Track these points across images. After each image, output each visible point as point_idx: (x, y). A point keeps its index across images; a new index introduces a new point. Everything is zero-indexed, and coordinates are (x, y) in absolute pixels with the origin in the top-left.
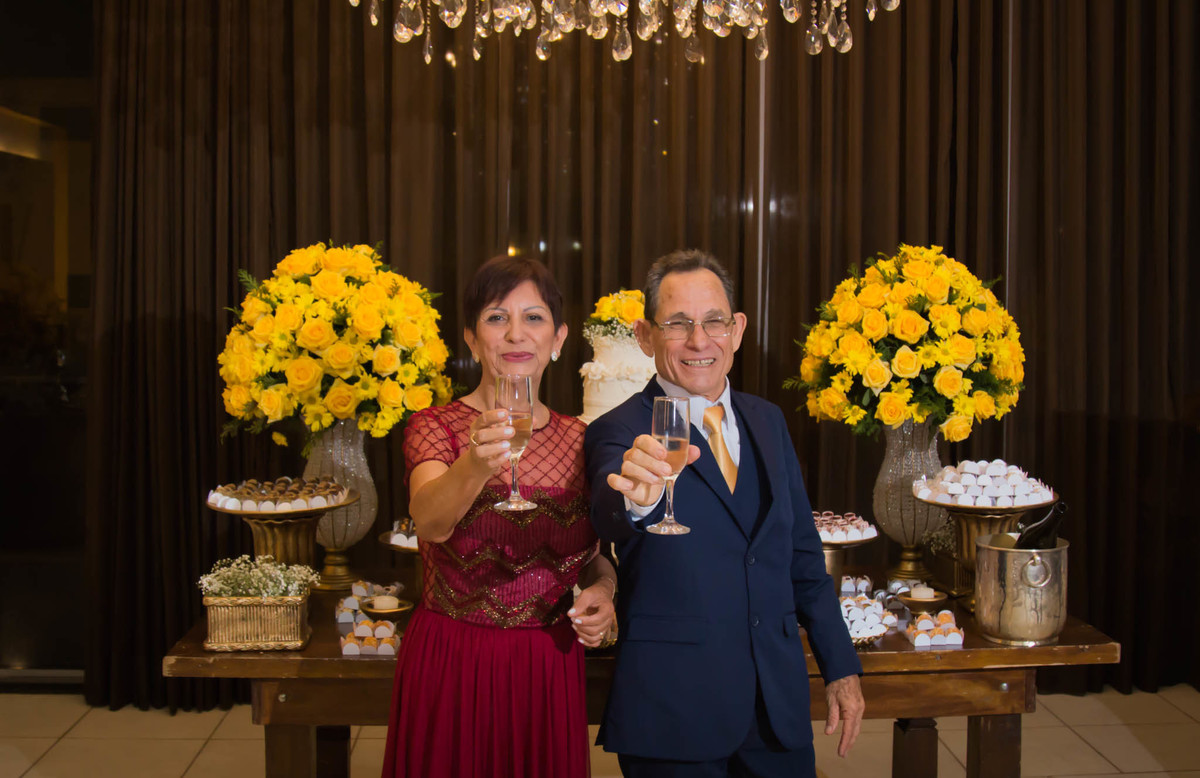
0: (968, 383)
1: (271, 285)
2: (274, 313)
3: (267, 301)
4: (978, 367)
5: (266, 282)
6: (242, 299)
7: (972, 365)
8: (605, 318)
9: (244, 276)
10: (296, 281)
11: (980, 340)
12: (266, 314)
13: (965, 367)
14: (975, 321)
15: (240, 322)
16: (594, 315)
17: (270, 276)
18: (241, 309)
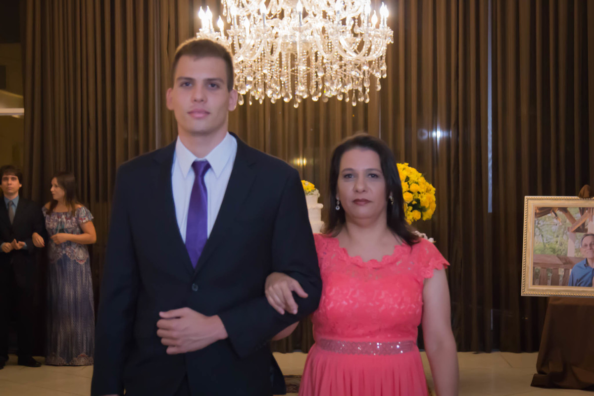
0: (411, 208)
11: (417, 194)
13: (408, 202)
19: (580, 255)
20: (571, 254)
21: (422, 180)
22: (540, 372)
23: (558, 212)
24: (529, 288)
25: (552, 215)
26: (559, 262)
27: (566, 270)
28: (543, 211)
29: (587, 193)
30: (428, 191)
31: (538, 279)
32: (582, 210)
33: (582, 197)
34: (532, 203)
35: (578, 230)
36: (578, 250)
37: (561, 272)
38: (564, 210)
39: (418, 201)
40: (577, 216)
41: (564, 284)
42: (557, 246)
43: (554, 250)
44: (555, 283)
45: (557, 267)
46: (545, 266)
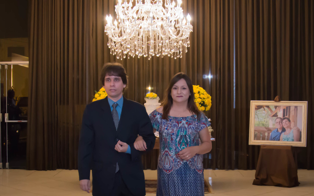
0: (200, 105)
1: (99, 92)
2: (100, 96)
3: (99, 95)
4: (202, 103)
5: (98, 92)
6: (95, 94)
7: (201, 102)
8: (147, 97)
9: (96, 91)
10: (103, 92)
11: (203, 99)
12: (98, 96)
13: (199, 103)
14: (202, 96)
15: (95, 98)
16: (146, 96)
17: (99, 91)
18: (95, 96)
19: (274, 127)
20: (271, 126)
21: (205, 93)
22: (257, 178)
23: (265, 108)
24: (252, 141)
25: (262, 109)
26: (265, 130)
27: (269, 133)
28: (259, 107)
29: (278, 100)
30: (208, 98)
31: (256, 137)
32: (276, 107)
33: (276, 101)
34: (254, 104)
35: (274, 116)
36: (274, 125)
37: (266, 134)
38: (268, 107)
39: (204, 102)
40: (273, 109)
41: (267, 140)
42: (265, 123)
43: (263, 125)
44: (264, 139)
45: (264, 132)
46: (259, 132)
